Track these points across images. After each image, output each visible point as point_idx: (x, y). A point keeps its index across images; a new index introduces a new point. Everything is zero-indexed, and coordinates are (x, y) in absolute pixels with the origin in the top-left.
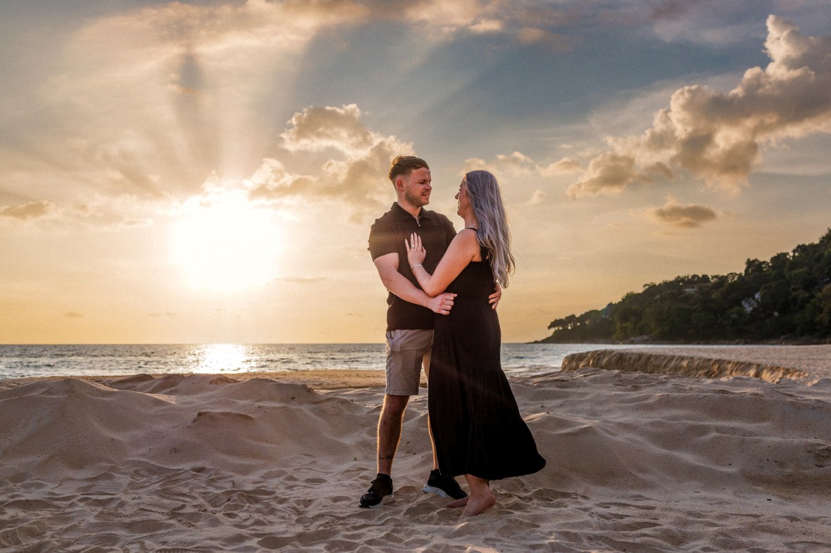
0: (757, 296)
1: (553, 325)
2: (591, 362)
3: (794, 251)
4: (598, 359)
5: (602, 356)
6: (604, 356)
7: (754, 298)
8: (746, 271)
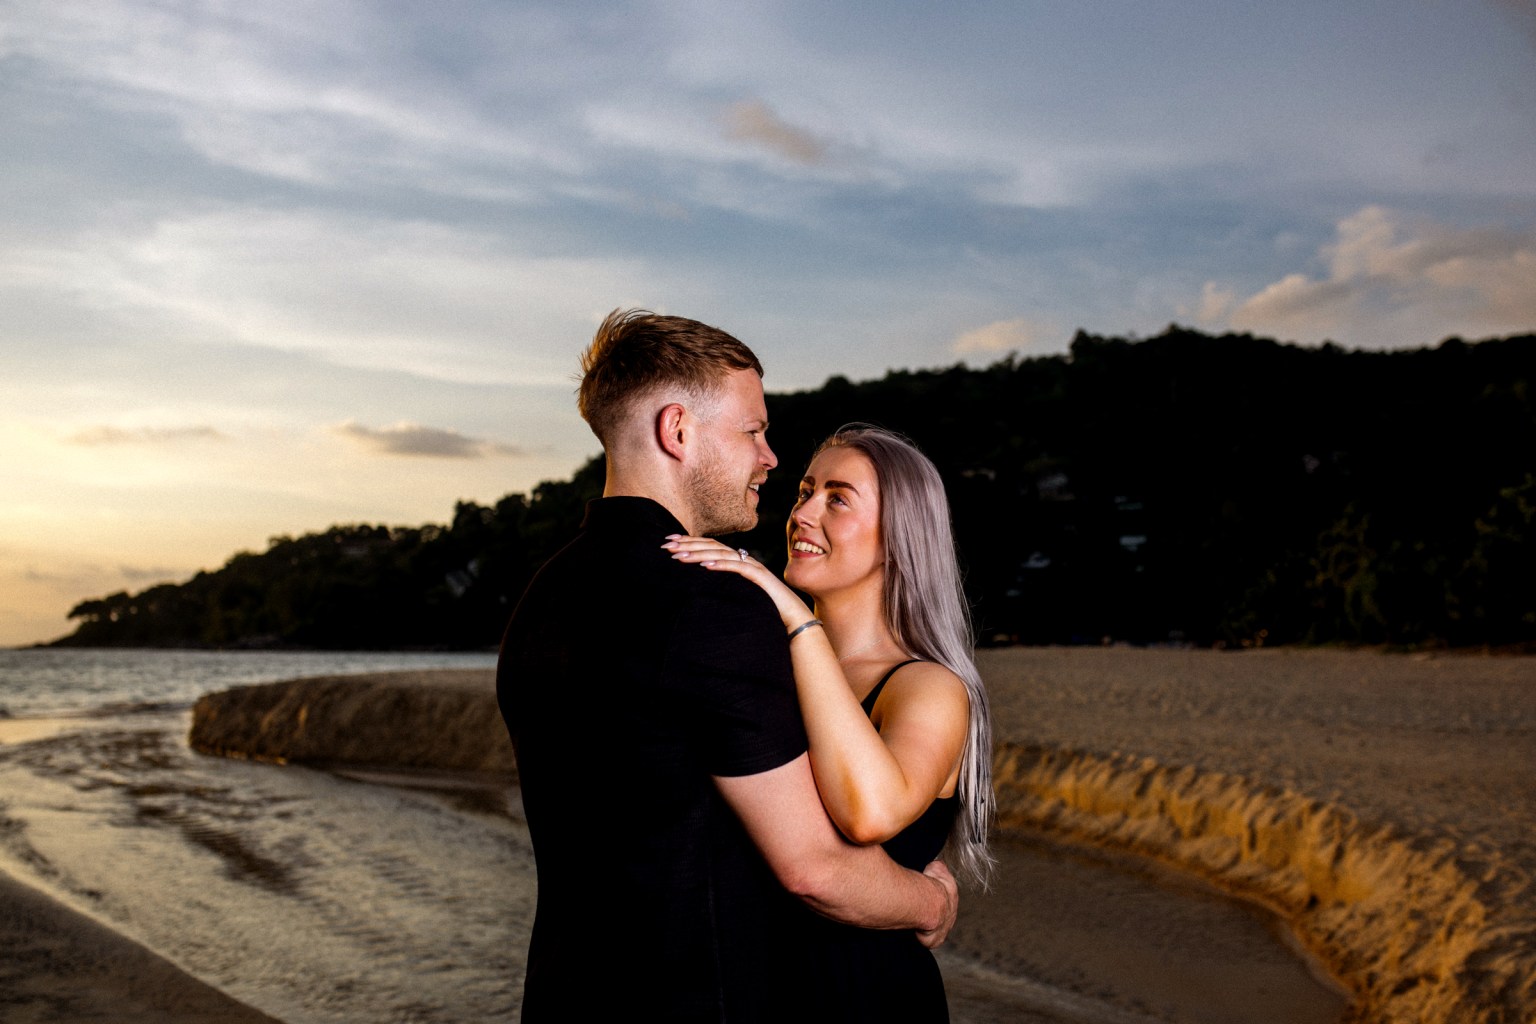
0: (472, 566)
1: (78, 611)
2: (303, 715)
3: (535, 492)
4: (326, 707)
5: (337, 696)
6: (346, 696)
7: (465, 570)
8: (456, 521)
